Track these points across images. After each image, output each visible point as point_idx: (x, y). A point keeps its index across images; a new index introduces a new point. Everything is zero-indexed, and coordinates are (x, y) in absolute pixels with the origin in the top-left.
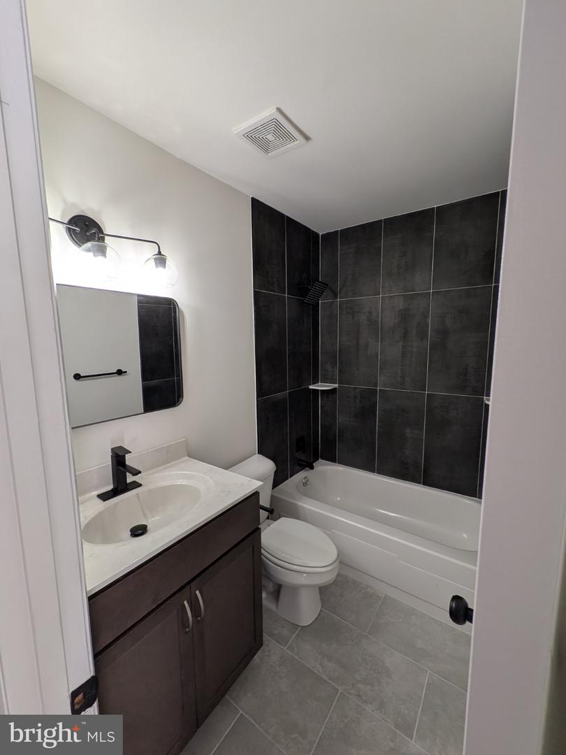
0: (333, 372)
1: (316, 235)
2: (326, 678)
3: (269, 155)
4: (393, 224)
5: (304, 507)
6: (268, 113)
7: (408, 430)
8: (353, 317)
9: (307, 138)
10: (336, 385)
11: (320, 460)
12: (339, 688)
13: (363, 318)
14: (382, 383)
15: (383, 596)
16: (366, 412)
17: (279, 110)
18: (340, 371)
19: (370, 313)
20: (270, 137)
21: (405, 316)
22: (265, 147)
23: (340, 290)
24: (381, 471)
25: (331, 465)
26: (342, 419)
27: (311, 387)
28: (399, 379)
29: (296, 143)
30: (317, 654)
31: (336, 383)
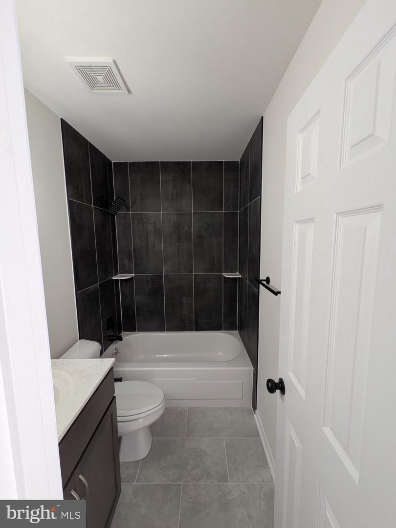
0: (130, 265)
1: (109, 162)
2: (170, 483)
3: (93, 91)
4: (167, 166)
5: (124, 371)
6: (105, 59)
7: (184, 299)
8: (143, 225)
9: (129, 91)
10: (133, 275)
11: (123, 332)
12: (181, 483)
13: (150, 227)
14: (166, 270)
15: (188, 409)
16: (157, 291)
17: (115, 62)
18: (135, 265)
19: (155, 223)
20: (100, 78)
21: (178, 227)
22: (92, 83)
23: (131, 206)
24: (169, 329)
25: (131, 334)
26: (137, 299)
27: (114, 278)
28: (177, 267)
29: (120, 91)
30: (159, 471)
31: (133, 273)
